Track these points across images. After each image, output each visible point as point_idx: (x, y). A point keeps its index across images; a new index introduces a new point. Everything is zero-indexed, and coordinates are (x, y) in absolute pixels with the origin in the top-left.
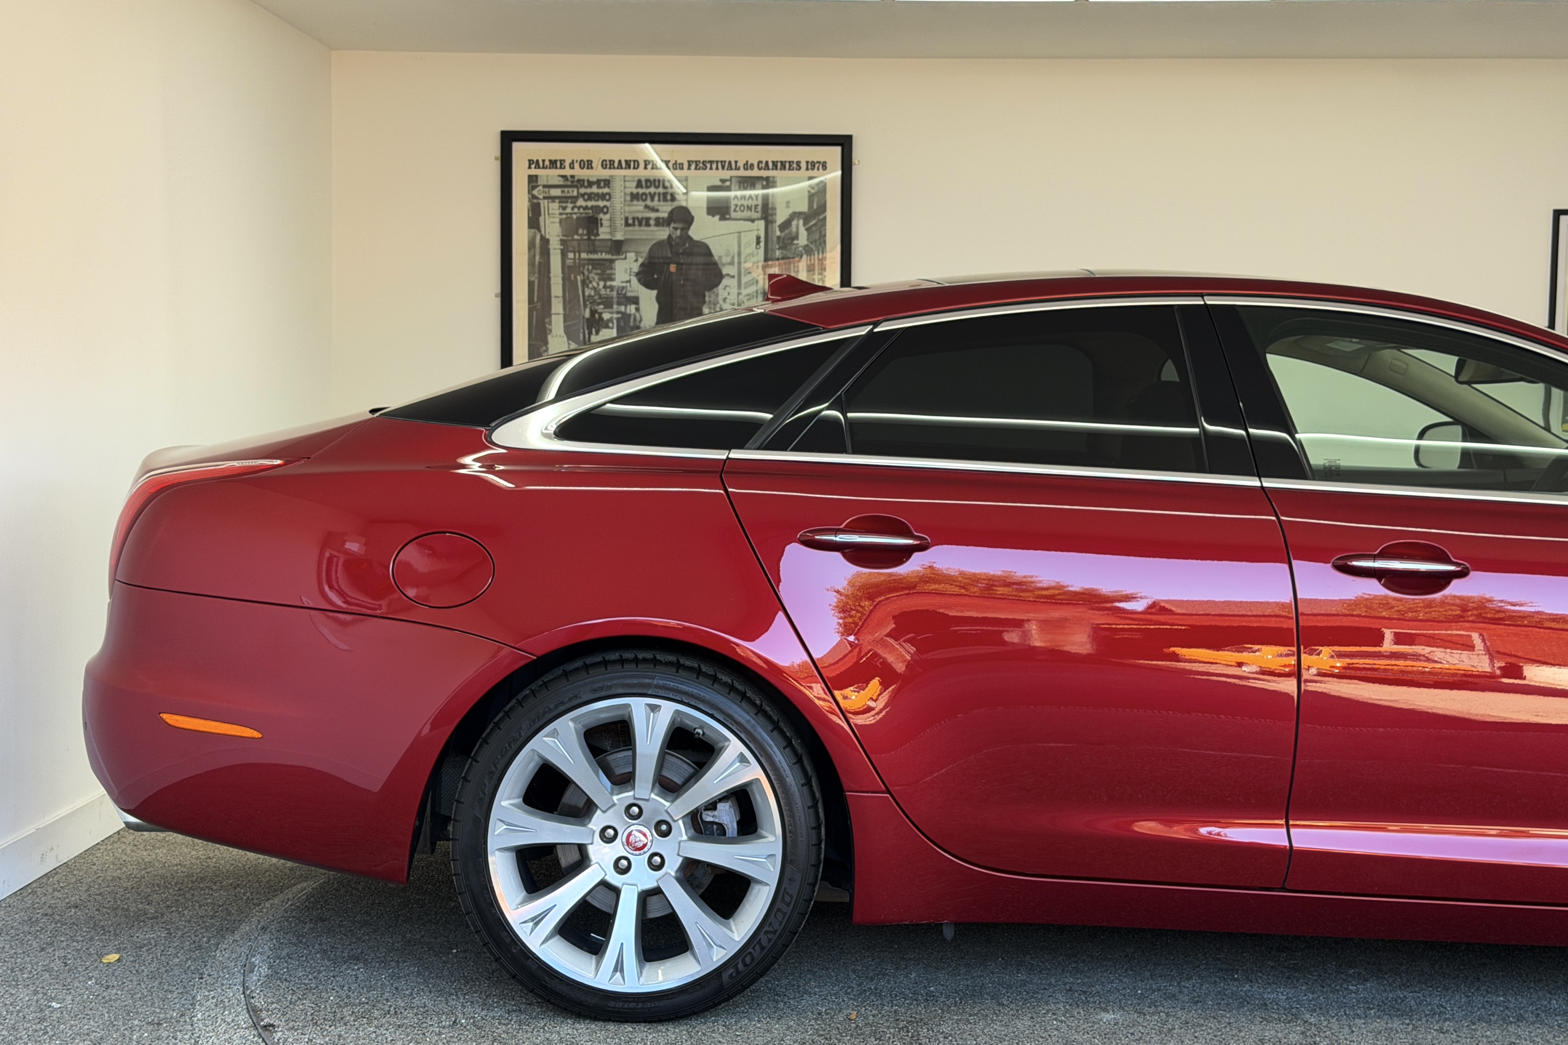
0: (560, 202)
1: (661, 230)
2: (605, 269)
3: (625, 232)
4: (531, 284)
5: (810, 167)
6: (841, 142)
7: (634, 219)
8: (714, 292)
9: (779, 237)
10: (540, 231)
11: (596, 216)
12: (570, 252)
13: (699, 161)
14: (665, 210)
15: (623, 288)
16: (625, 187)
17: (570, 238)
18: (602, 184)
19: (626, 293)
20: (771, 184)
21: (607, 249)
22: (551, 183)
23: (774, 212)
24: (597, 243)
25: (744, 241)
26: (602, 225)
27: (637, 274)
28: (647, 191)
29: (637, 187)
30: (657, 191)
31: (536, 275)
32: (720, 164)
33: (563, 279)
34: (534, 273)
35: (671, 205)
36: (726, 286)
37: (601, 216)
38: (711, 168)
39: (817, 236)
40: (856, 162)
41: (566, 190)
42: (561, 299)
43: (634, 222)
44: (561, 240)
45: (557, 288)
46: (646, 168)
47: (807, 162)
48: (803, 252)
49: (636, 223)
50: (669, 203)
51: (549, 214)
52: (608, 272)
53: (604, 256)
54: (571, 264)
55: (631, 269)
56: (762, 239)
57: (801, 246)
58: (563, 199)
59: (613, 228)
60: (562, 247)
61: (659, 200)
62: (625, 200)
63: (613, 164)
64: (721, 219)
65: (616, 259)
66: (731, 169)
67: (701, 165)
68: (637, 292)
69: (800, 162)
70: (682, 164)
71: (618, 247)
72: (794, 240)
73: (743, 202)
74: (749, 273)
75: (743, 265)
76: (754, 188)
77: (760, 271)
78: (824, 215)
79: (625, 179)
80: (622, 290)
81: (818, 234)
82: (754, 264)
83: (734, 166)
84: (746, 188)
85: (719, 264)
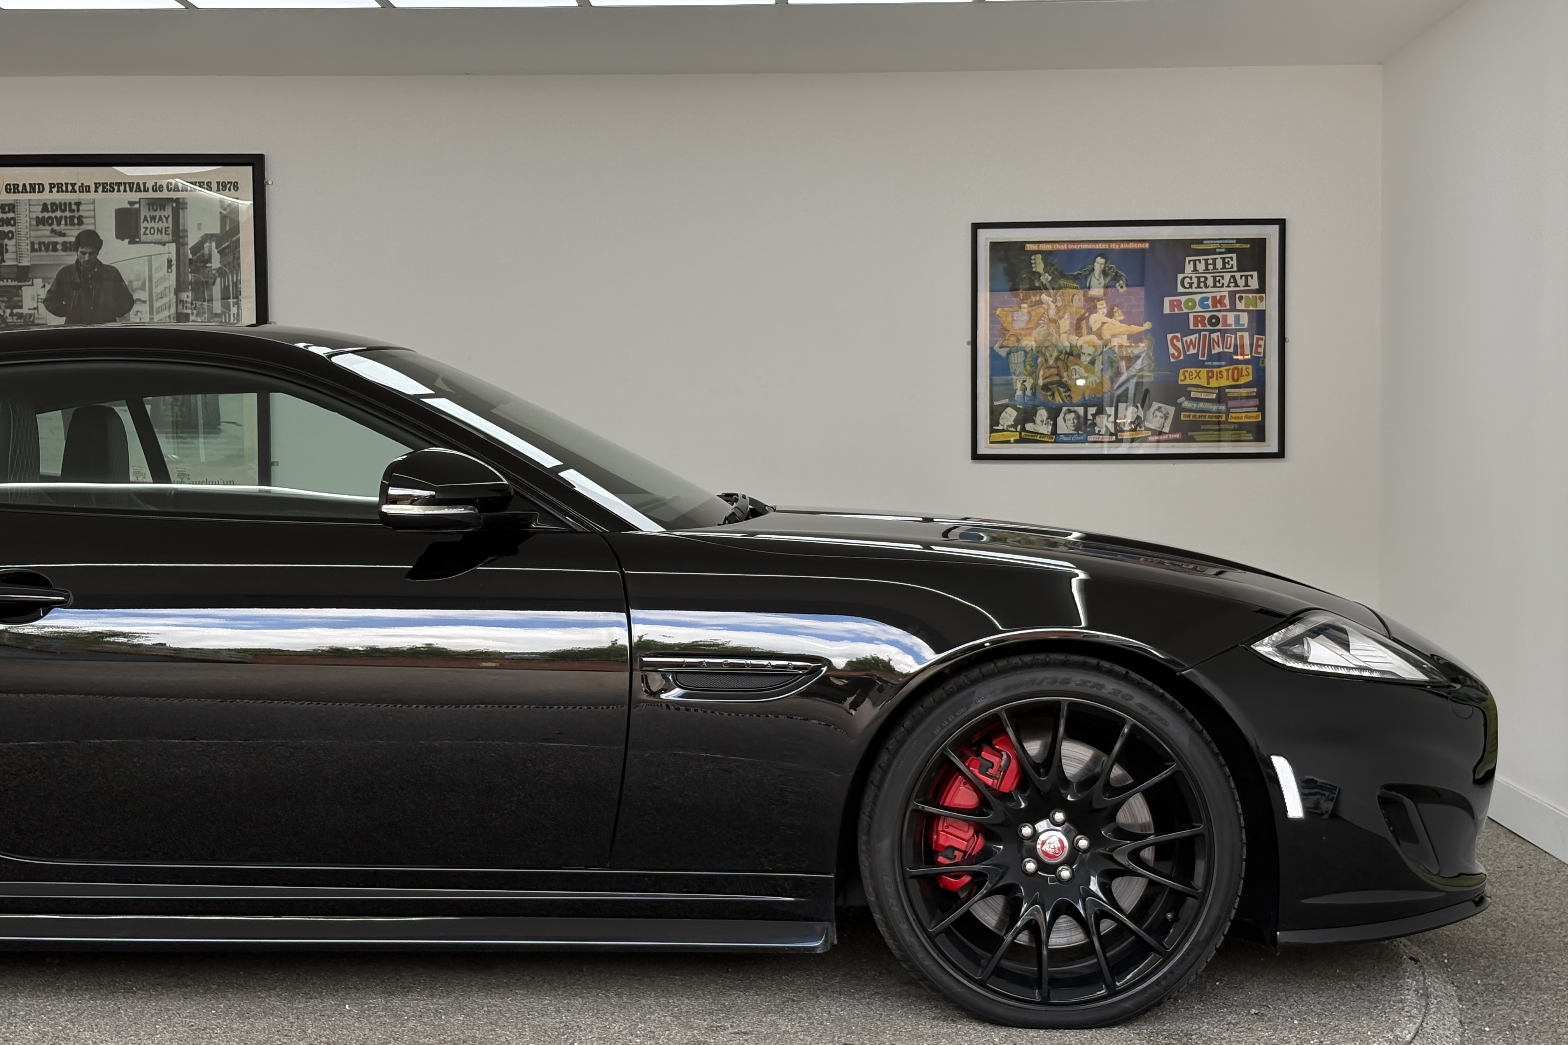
1: (68, 255)
2: (12, 297)
3: (31, 257)
5: (221, 187)
6: (251, 162)
7: (40, 243)
8: (125, 318)
9: (190, 260)
13: (107, 183)
14: (72, 234)
15: (31, 315)
16: (30, 212)
18: (7, 209)
19: (33, 320)
20: (181, 206)
21: (14, 276)
23: (186, 234)
24: (3, 270)
25: (155, 265)
26: (7, 251)
27: (45, 301)
28: (53, 215)
29: (42, 211)
30: (64, 215)
32: (127, 185)
35: (78, 229)
36: (137, 312)
37: (6, 241)
38: (119, 191)
39: (230, 259)
40: (270, 183)
43: (40, 247)
46: (51, 191)
47: (218, 183)
48: (217, 275)
49: (43, 248)
50: (76, 227)
53: (10, 283)
55: (38, 295)
56: (174, 262)
57: (214, 270)
59: (19, 256)
61: (66, 224)
62: (30, 225)
63: (17, 188)
64: (130, 243)
65: (21, 286)
66: (140, 191)
67: (108, 187)
68: (46, 320)
69: (211, 183)
70: (89, 186)
71: (24, 274)
72: (207, 263)
73: (153, 224)
74: (161, 298)
75: (154, 290)
76: (164, 210)
77: (172, 296)
78: (237, 237)
79: (30, 203)
80: (30, 318)
81: (232, 257)
82: (165, 288)
83: (142, 189)
84: (155, 211)
85: (129, 289)
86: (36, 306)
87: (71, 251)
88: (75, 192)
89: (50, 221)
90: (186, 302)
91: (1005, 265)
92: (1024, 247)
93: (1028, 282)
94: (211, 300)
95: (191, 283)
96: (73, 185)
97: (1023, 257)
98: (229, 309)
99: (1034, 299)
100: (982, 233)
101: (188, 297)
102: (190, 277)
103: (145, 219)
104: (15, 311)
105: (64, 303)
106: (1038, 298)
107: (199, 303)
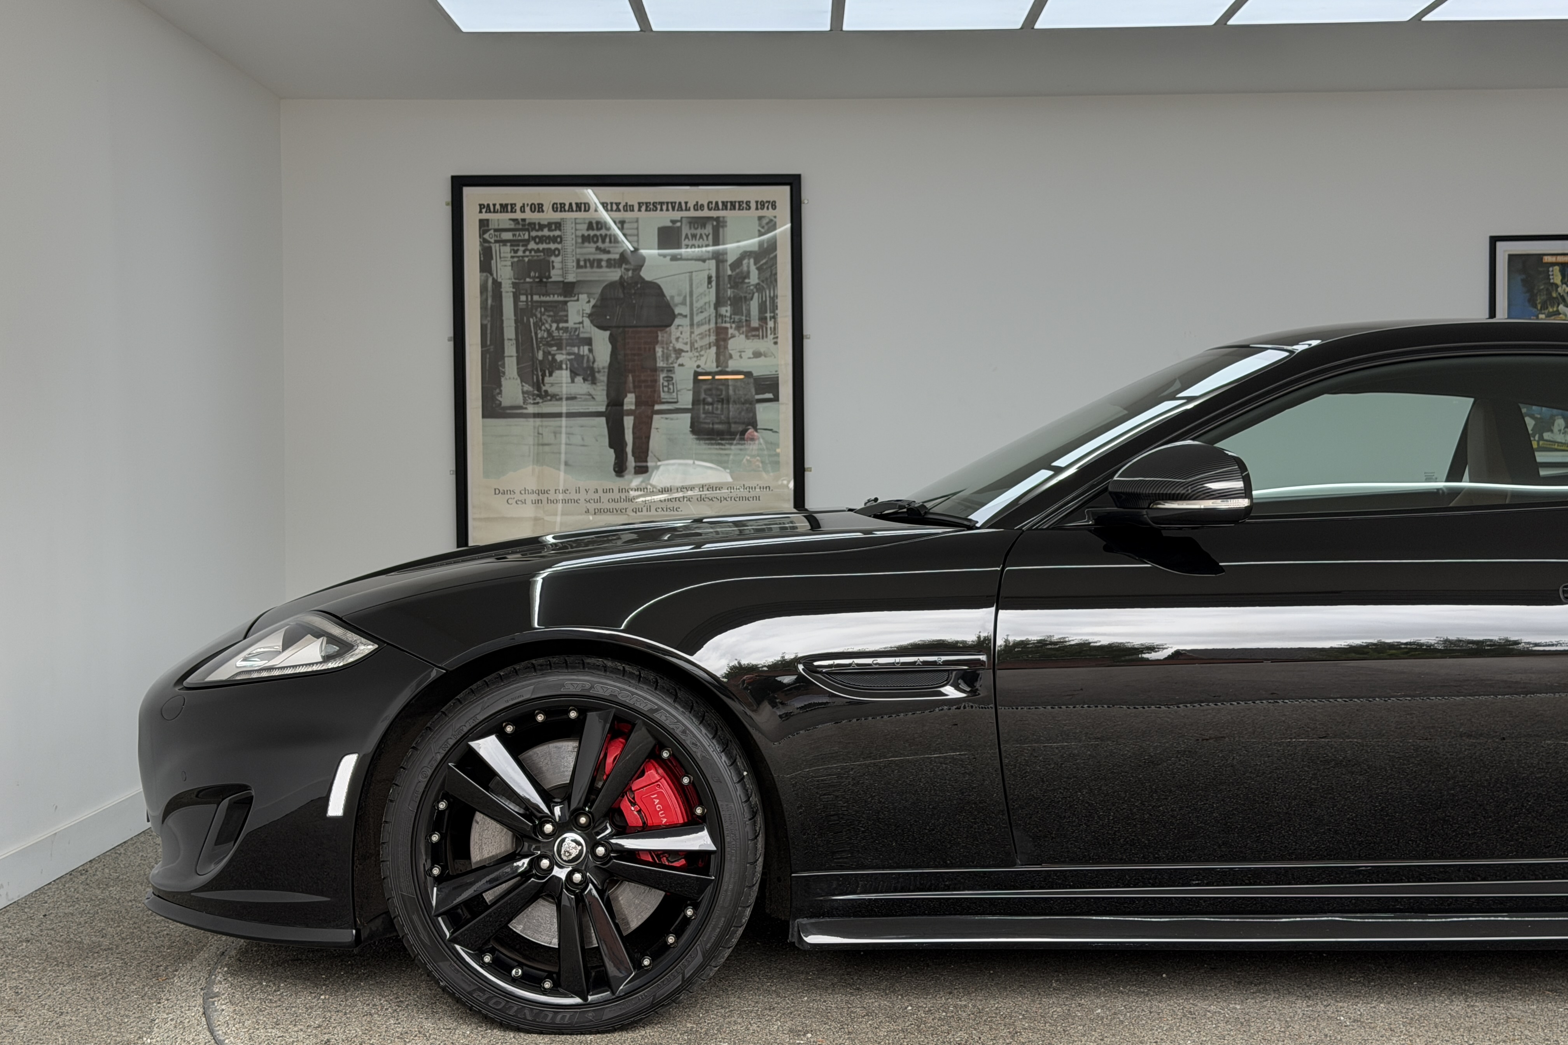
0: (511, 246)
2: (558, 312)
3: (577, 273)
4: (483, 328)
5: (759, 206)
6: (790, 181)
7: (585, 261)
9: (730, 276)
10: (492, 274)
11: (547, 258)
12: (523, 294)
13: (650, 203)
15: (576, 329)
16: (576, 230)
17: (522, 281)
18: (553, 227)
19: (579, 334)
20: (721, 224)
21: (560, 291)
22: (501, 227)
24: (548, 285)
25: (696, 281)
26: (553, 267)
27: (590, 316)
28: (598, 233)
29: (588, 229)
31: (489, 319)
32: (670, 206)
33: (516, 321)
34: (486, 316)
37: (553, 258)
38: (661, 210)
39: (768, 274)
40: (806, 202)
41: (517, 233)
42: (514, 342)
43: (585, 264)
44: (513, 283)
45: (509, 331)
47: (757, 202)
48: (755, 290)
49: (588, 265)
51: (500, 257)
52: (561, 313)
53: (556, 298)
54: (524, 307)
56: (714, 278)
57: (753, 285)
58: (514, 243)
60: (514, 290)
61: (610, 242)
62: (576, 243)
63: (564, 207)
65: (569, 301)
66: (682, 210)
67: (651, 206)
69: (749, 202)
70: (633, 206)
71: (569, 289)
72: (745, 278)
73: (694, 242)
74: (702, 312)
75: (695, 305)
76: (705, 228)
77: (712, 310)
78: (774, 254)
79: (576, 221)
80: (575, 331)
81: (769, 273)
82: (705, 303)
83: (684, 207)
84: (696, 229)
85: (671, 304)
86: (581, 320)
87: (615, 267)
88: (619, 211)
89: (595, 239)
90: (725, 316)
91: (1523, 276)
92: (1542, 259)
93: (1545, 293)
94: (748, 314)
95: (730, 298)
96: (618, 204)
97: (1541, 269)
98: (766, 324)
99: (1551, 310)
100: (1499, 244)
101: (727, 311)
102: (729, 292)
103: (687, 237)
104: (561, 325)
105: (608, 317)
106: (1555, 309)
107: (737, 318)
